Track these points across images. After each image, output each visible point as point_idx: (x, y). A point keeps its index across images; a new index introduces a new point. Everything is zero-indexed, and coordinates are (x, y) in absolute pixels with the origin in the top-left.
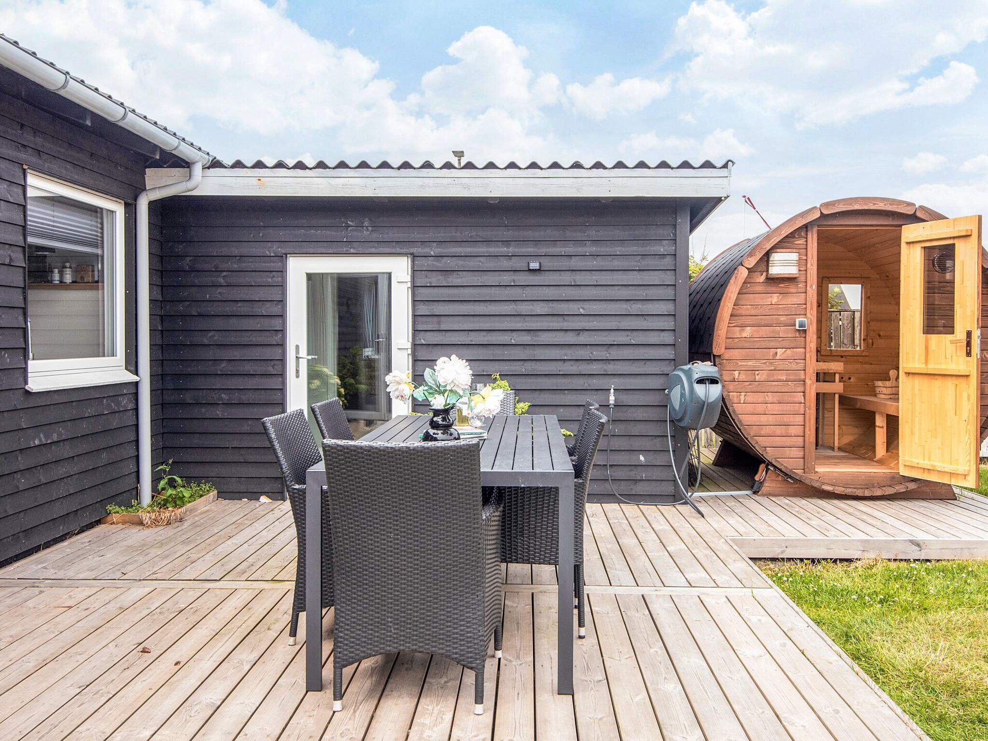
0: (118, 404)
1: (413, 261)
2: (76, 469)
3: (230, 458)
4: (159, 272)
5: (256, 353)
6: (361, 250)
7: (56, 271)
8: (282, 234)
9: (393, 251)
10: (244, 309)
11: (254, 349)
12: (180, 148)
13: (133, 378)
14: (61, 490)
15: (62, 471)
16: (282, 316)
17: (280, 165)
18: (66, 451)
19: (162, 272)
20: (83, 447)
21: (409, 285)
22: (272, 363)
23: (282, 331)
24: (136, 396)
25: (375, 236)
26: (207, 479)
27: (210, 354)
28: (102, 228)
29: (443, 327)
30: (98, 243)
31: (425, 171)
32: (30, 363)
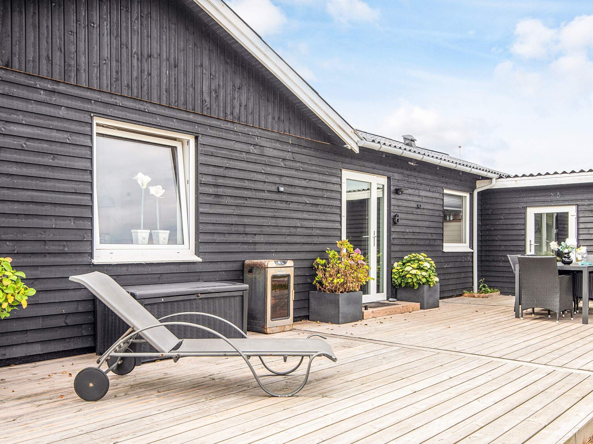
0: (467, 259)
1: (578, 208)
2: (455, 277)
3: (505, 280)
4: (480, 215)
5: (515, 243)
6: (556, 204)
7: (448, 216)
8: (525, 199)
9: (569, 204)
10: (509, 227)
11: (514, 242)
12: (488, 174)
13: (472, 251)
14: (451, 282)
15: (451, 276)
16: (525, 229)
17: (524, 176)
18: (453, 271)
19: (481, 210)
20: (457, 271)
21: (576, 216)
22: (521, 246)
23: (525, 235)
24: (473, 256)
25: (562, 198)
26: (497, 287)
27: (498, 243)
28: (462, 202)
29: (590, 233)
30: (461, 207)
31: (581, 174)
32: (444, 244)
